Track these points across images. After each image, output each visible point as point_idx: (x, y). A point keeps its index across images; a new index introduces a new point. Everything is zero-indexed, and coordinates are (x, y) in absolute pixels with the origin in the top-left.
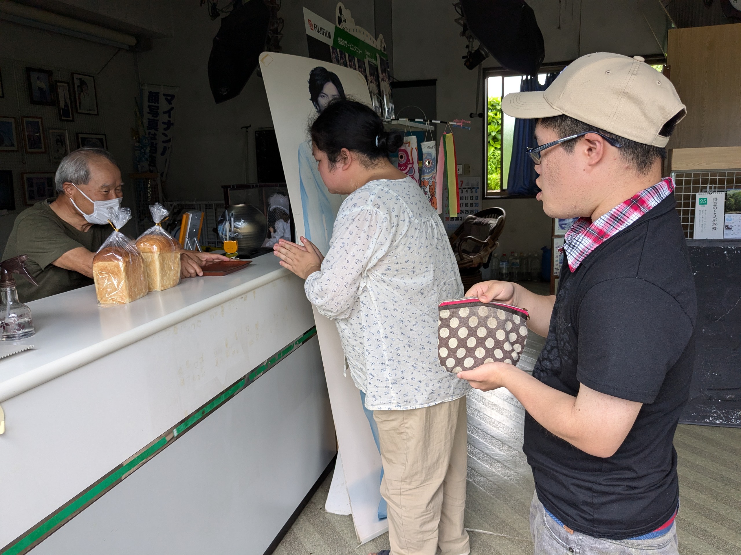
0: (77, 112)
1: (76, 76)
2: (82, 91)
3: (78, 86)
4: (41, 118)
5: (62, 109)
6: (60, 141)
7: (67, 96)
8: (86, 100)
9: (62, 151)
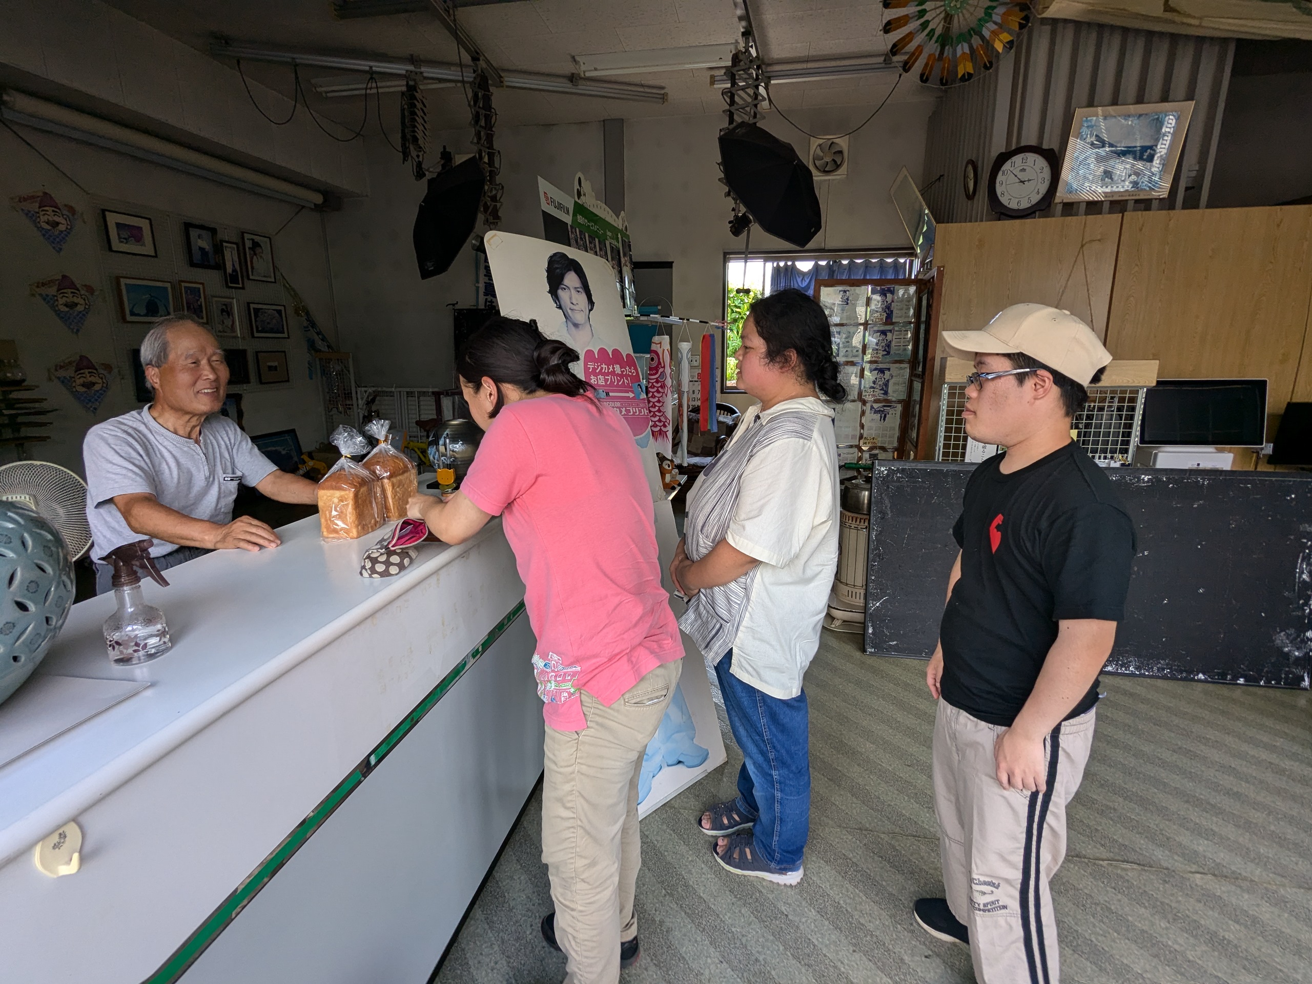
0: (248, 279)
1: (247, 236)
2: (255, 254)
3: (249, 248)
4: (202, 284)
5: (230, 274)
6: (226, 311)
7: (236, 258)
8: (261, 265)
9: (228, 322)
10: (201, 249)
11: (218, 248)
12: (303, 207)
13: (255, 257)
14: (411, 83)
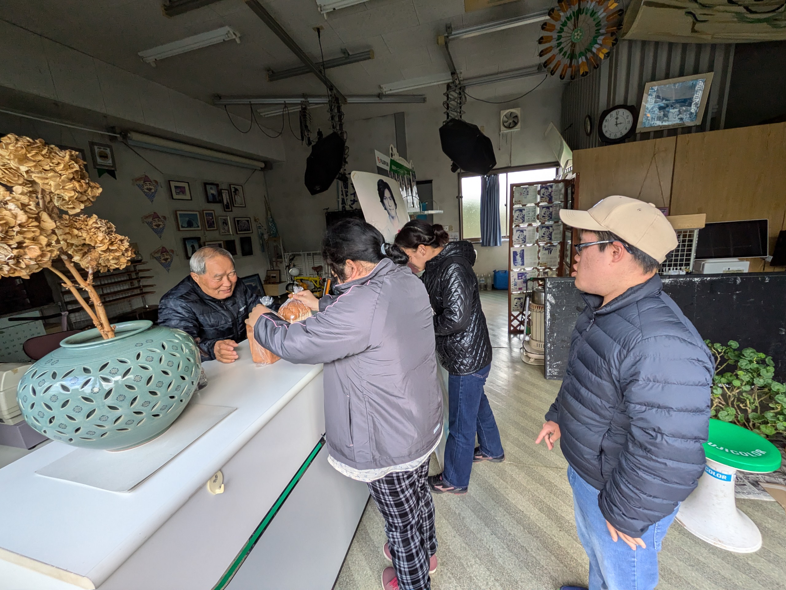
1: (232, 186)
2: (236, 194)
3: (233, 192)
4: (213, 210)
5: (226, 205)
6: (225, 223)
7: (228, 197)
8: (238, 199)
9: (226, 228)
10: (212, 194)
11: (220, 193)
12: (256, 170)
13: (236, 196)
14: (304, 106)
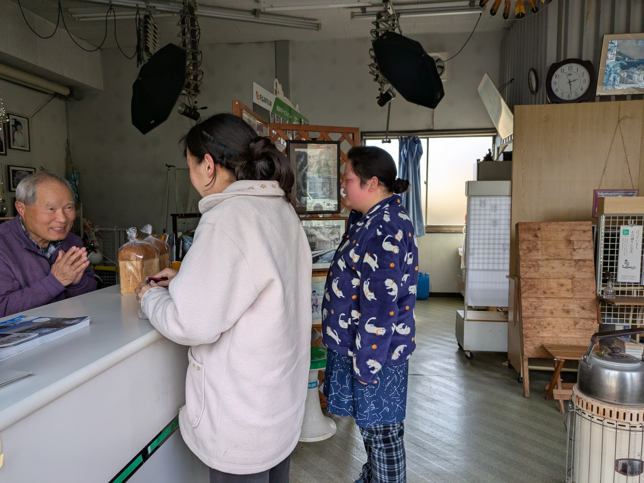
1: (11, 117)
2: (16, 130)
7: (2, 133)
8: (20, 138)
12: (54, 96)
13: (16, 132)
14: (147, 13)
